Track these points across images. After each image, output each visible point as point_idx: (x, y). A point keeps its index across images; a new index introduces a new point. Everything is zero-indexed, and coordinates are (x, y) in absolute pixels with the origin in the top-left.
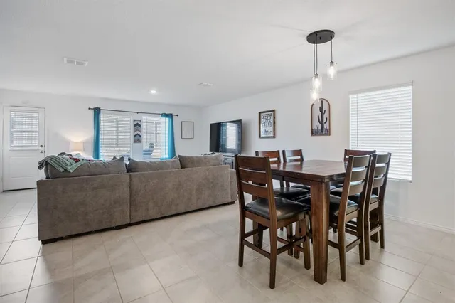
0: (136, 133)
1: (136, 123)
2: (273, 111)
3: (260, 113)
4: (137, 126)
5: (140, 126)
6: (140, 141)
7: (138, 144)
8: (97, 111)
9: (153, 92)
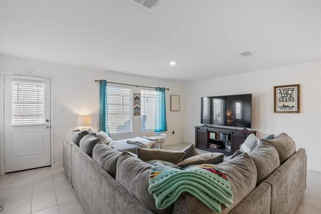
0: (136, 106)
1: (136, 96)
2: (298, 86)
3: (275, 88)
4: (137, 99)
5: (139, 99)
6: (139, 114)
7: (137, 117)
8: (103, 84)
9: (173, 63)
